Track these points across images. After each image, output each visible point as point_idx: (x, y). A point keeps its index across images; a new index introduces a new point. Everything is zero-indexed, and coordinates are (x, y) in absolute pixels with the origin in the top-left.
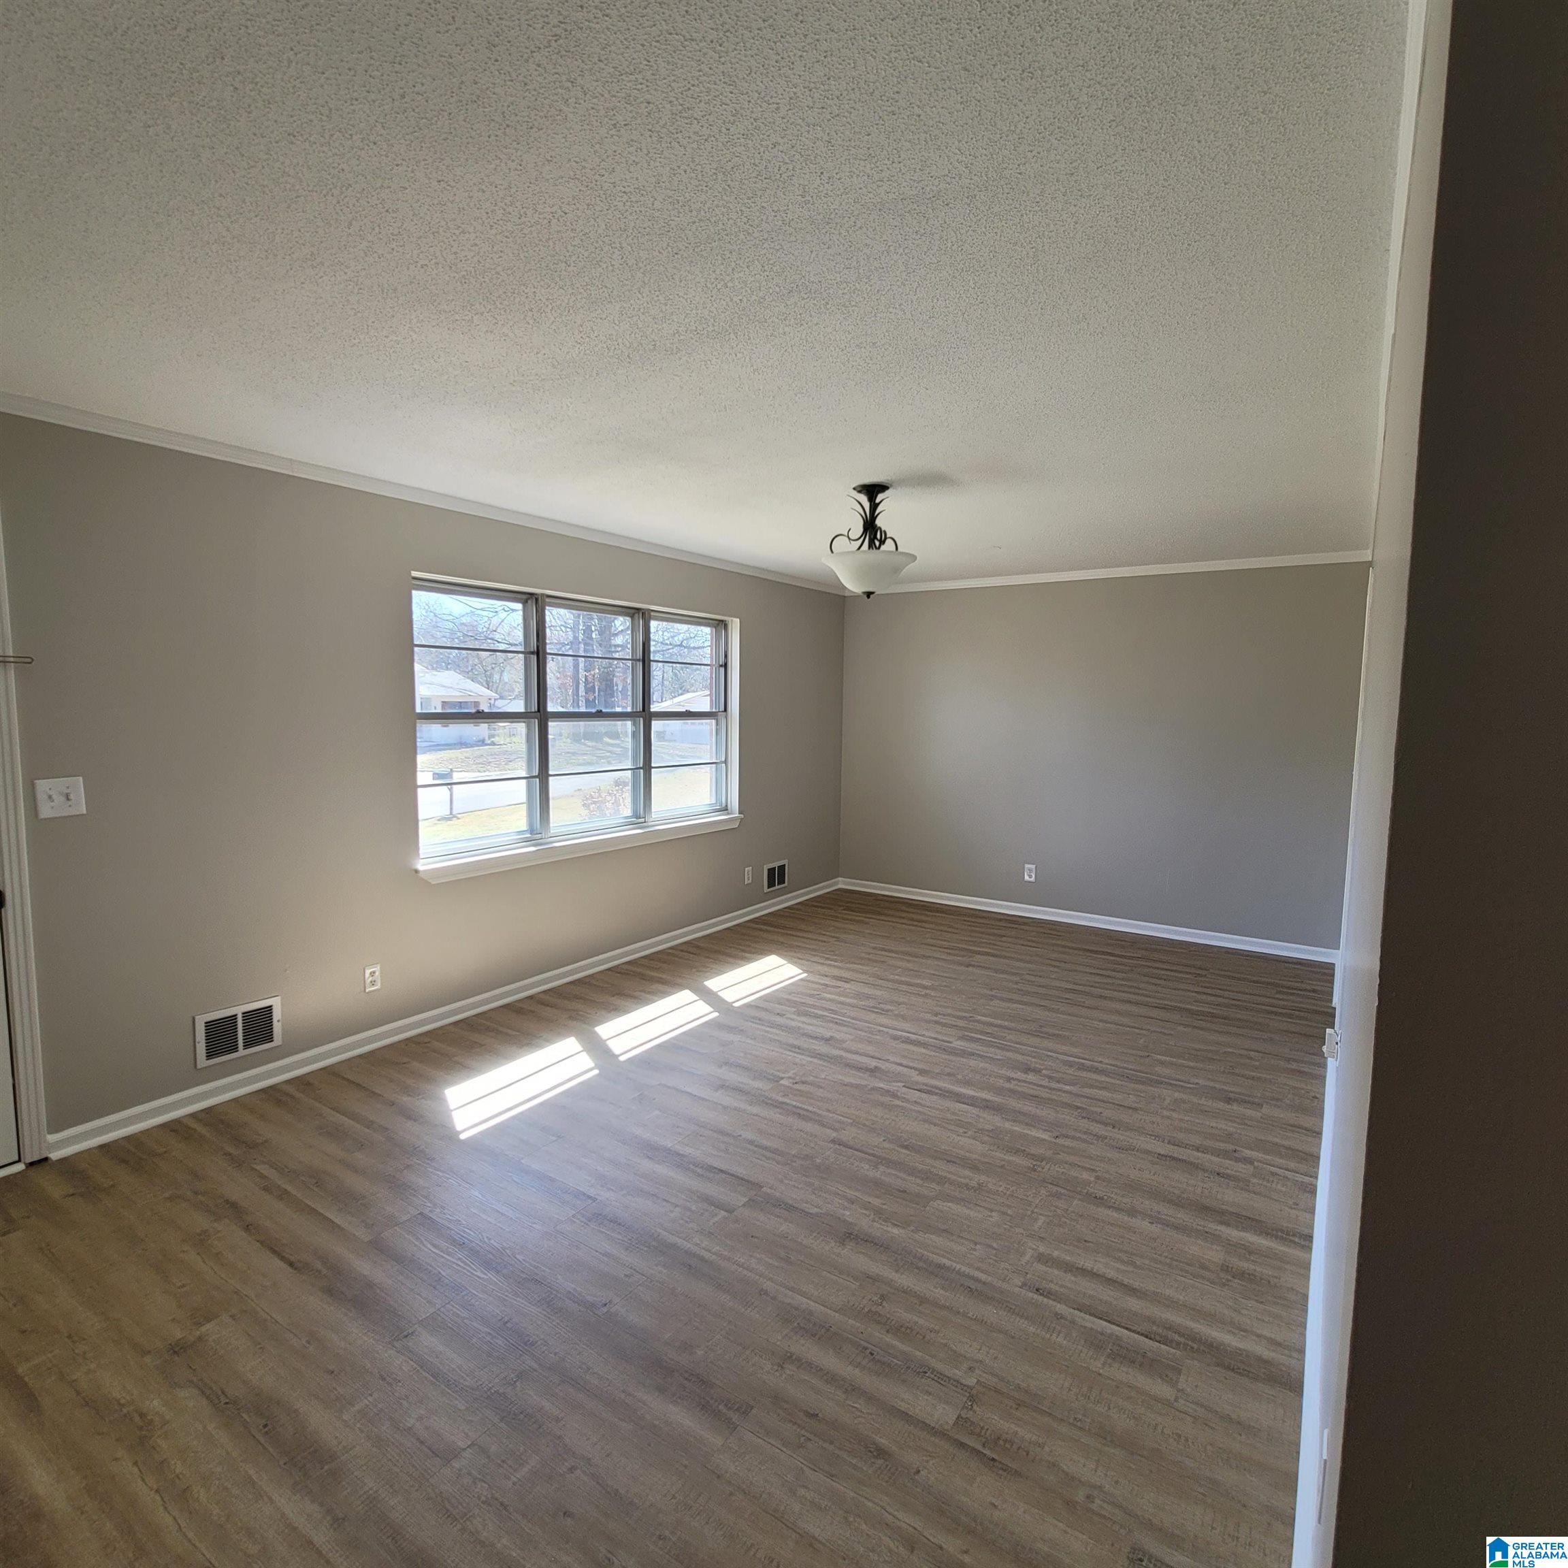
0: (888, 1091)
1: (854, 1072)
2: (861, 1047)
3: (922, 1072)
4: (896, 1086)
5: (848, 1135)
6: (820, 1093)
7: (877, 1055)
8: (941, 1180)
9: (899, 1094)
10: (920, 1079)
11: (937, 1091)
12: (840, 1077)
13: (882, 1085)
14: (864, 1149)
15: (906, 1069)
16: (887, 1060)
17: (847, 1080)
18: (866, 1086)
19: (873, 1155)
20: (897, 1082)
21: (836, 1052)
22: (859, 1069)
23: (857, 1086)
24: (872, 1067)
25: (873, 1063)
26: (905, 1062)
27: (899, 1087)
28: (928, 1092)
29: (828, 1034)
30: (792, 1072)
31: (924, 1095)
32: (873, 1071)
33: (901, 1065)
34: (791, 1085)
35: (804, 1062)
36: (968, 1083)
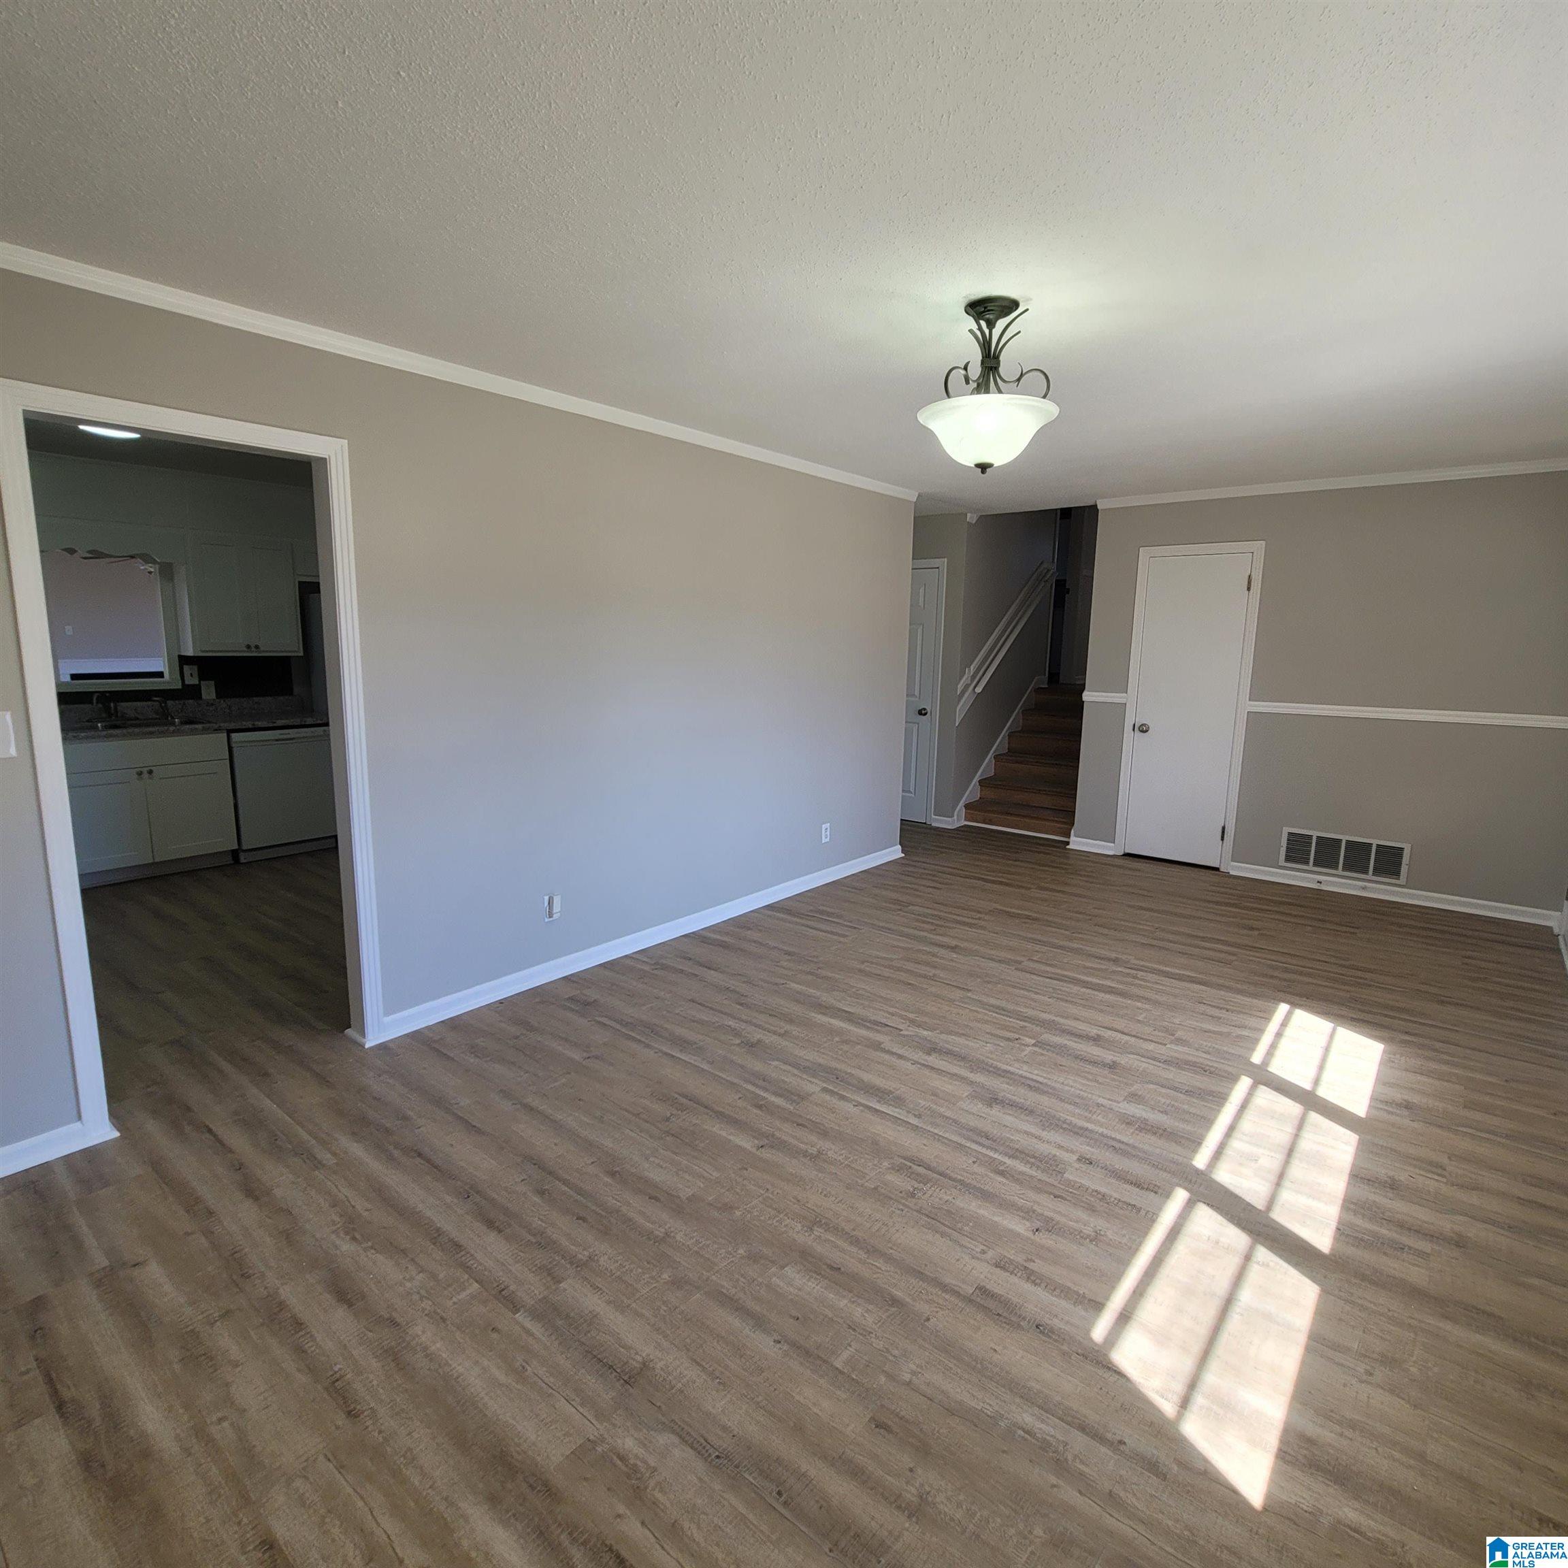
0: (919, 1026)
1: (955, 1049)
2: (948, 1086)
3: (877, 1046)
4: (910, 1031)
5: (958, 994)
6: (988, 1028)
7: (927, 1072)
8: (890, 967)
9: (908, 1024)
10: (879, 1037)
11: (868, 1024)
12: (971, 1044)
13: (925, 1033)
14: (944, 985)
15: (894, 1050)
16: (915, 1063)
17: (962, 1040)
18: (942, 1033)
19: (935, 981)
20: (907, 1036)
21: (979, 1078)
22: (949, 1053)
23: (951, 1033)
24: (934, 1055)
25: (933, 1060)
26: (894, 1059)
27: (907, 1030)
28: (876, 1023)
29: (996, 1112)
30: (1025, 1053)
31: (884, 1021)
32: (933, 1049)
33: (900, 1057)
34: (1021, 1037)
35: (1016, 1065)
36: (832, 1031)
